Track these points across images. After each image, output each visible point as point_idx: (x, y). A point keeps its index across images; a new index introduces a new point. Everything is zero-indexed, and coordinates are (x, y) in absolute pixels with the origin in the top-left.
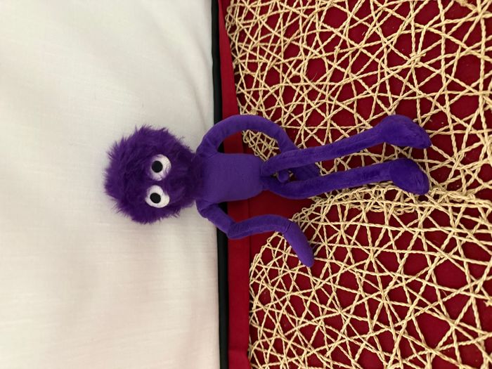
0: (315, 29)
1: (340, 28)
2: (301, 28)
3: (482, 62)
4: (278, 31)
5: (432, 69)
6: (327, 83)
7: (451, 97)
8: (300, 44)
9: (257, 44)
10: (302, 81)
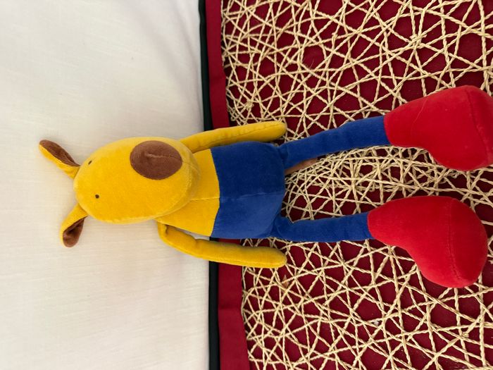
0: (309, 17)
1: (336, 15)
2: (294, 17)
3: (483, 40)
4: (269, 21)
5: (434, 49)
6: (326, 69)
7: (456, 74)
8: (294, 33)
9: (247, 35)
10: (299, 68)
